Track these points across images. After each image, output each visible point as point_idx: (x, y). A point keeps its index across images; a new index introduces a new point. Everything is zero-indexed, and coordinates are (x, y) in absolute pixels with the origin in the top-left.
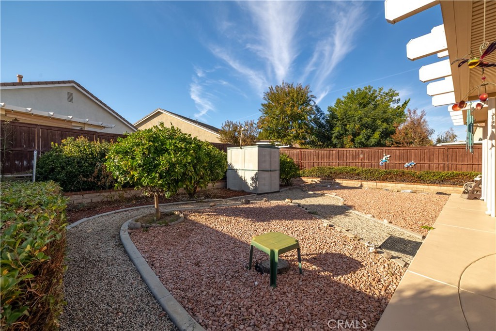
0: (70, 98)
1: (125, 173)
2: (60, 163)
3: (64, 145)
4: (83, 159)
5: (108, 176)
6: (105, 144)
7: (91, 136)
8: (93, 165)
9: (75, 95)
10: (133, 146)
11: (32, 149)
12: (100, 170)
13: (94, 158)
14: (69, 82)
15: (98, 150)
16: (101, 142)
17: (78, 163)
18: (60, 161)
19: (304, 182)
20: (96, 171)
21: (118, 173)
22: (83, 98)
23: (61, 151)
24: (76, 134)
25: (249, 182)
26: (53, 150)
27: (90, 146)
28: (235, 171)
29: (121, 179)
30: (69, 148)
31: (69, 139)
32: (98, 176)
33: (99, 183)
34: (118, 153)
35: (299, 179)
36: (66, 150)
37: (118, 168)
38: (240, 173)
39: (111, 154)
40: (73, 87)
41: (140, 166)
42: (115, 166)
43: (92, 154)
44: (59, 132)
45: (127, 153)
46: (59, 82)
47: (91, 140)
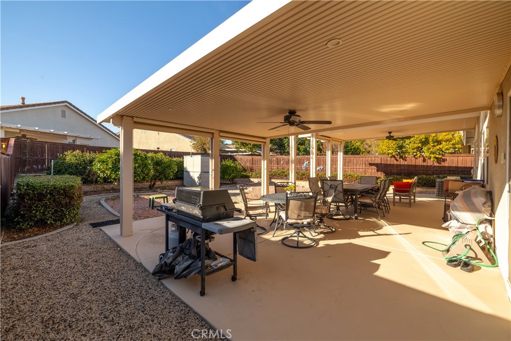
0: (64, 115)
1: (104, 172)
2: (65, 167)
3: (66, 155)
4: (78, 164)
5: (94, 175)
6: (93, 155)
7: (82, 148)
8: (85, 168)
9: (67, 112)
10: (107, 159)
11: (44, 158)
12: (90, 171)
13: (85, 164)
14: (63, 102)
15: (88, 159)
16: (90, 153)
17: (76, 167)
18: (64, 165)
19: (252, 182)
20: (87, 171)
21: (99, 172)
22: (74, 115)
23: (65, 159)
24: (73, 147)
25: (197, 180)
26: (59, 159)
27: (82, 156)
28: (188, 172)
29: (102, 175)
30: (70, 157)
31: (69, 152)
32: (88, 175)
33: (89, 179)
34: (99, 162)
35: (247, 179)
36: (68, 158)
37: (100, 169)
38: (191, 174)
39: (96, 162)
40: (66, 105)
41: (110, 168)
42: (98, 168)
43: (84, 161)
44: (61, 146)
45: (104, 162)
46: (55, 103)
47: (83, 151)
